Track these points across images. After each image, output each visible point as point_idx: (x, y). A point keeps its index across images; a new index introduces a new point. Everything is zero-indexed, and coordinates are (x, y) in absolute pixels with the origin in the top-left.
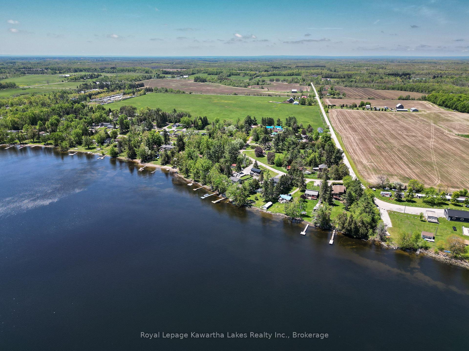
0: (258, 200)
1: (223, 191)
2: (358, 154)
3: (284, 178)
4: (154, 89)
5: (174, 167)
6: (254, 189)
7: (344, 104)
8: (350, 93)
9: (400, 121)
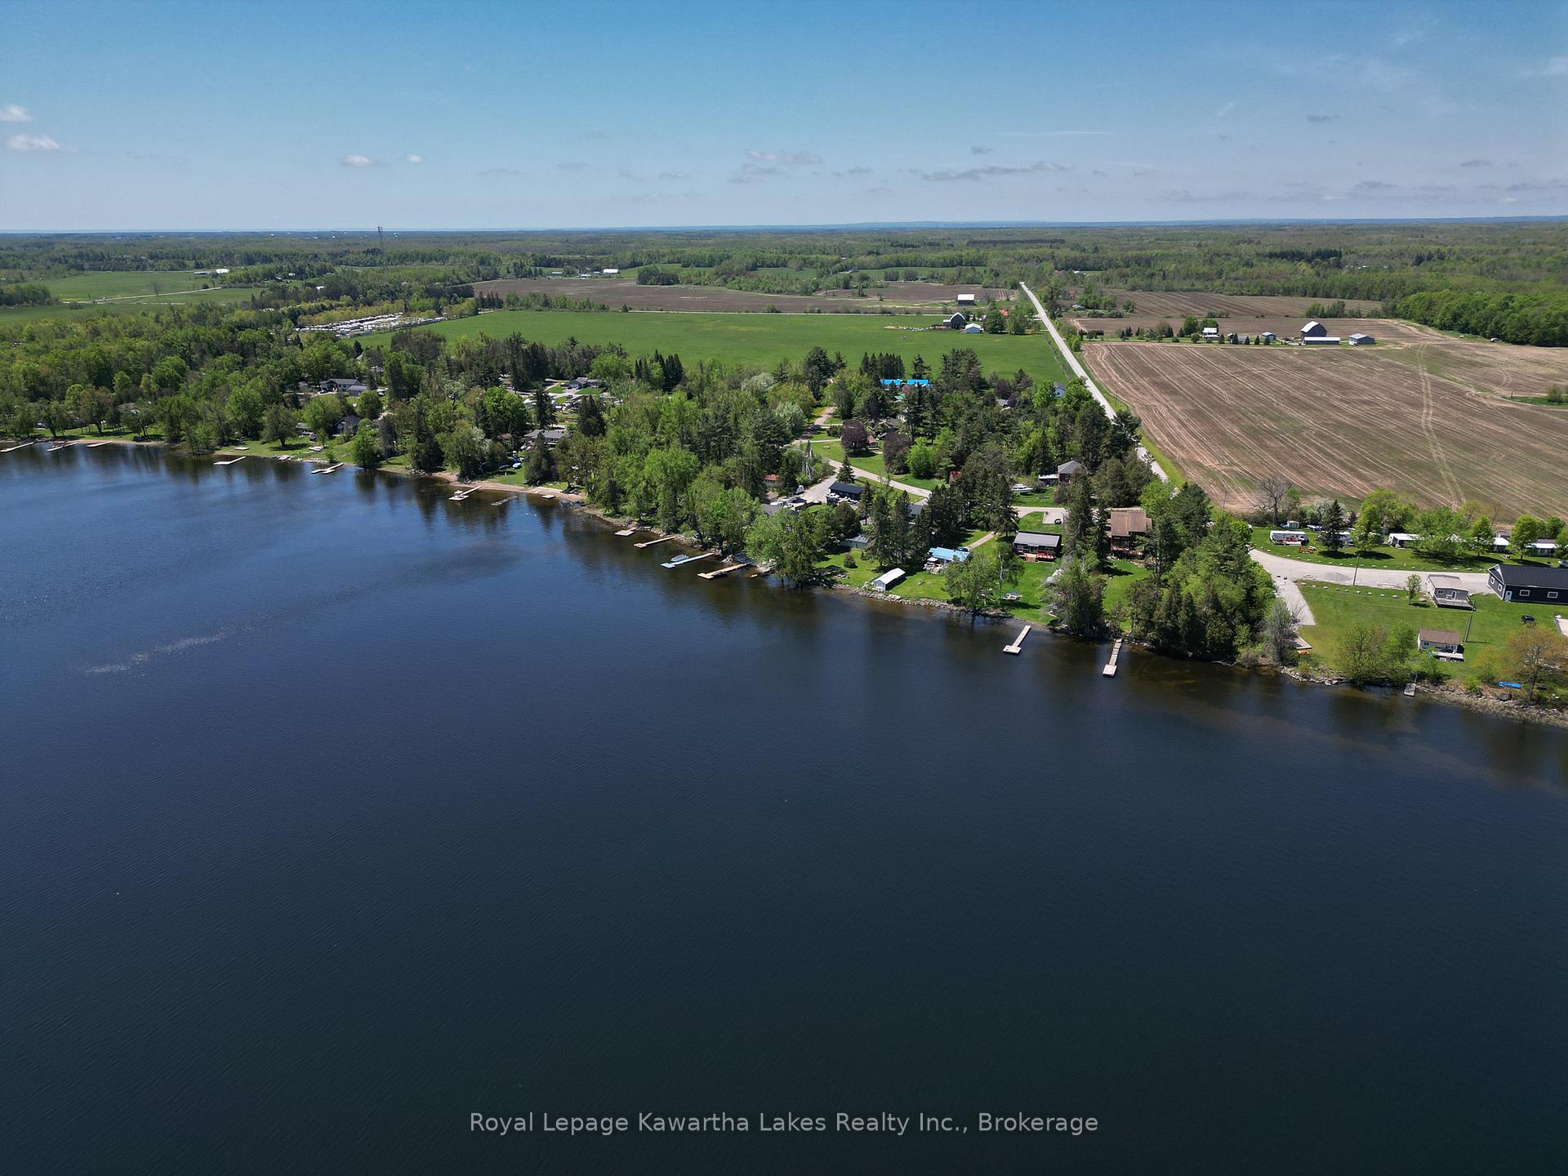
0: (857, 567)
1: (735, 548)
2: (1185, 446)
5: (570, 489)
6: (842, 535)
7: (1130, 330)
8: (1147, 304)
9: (1319, 369)
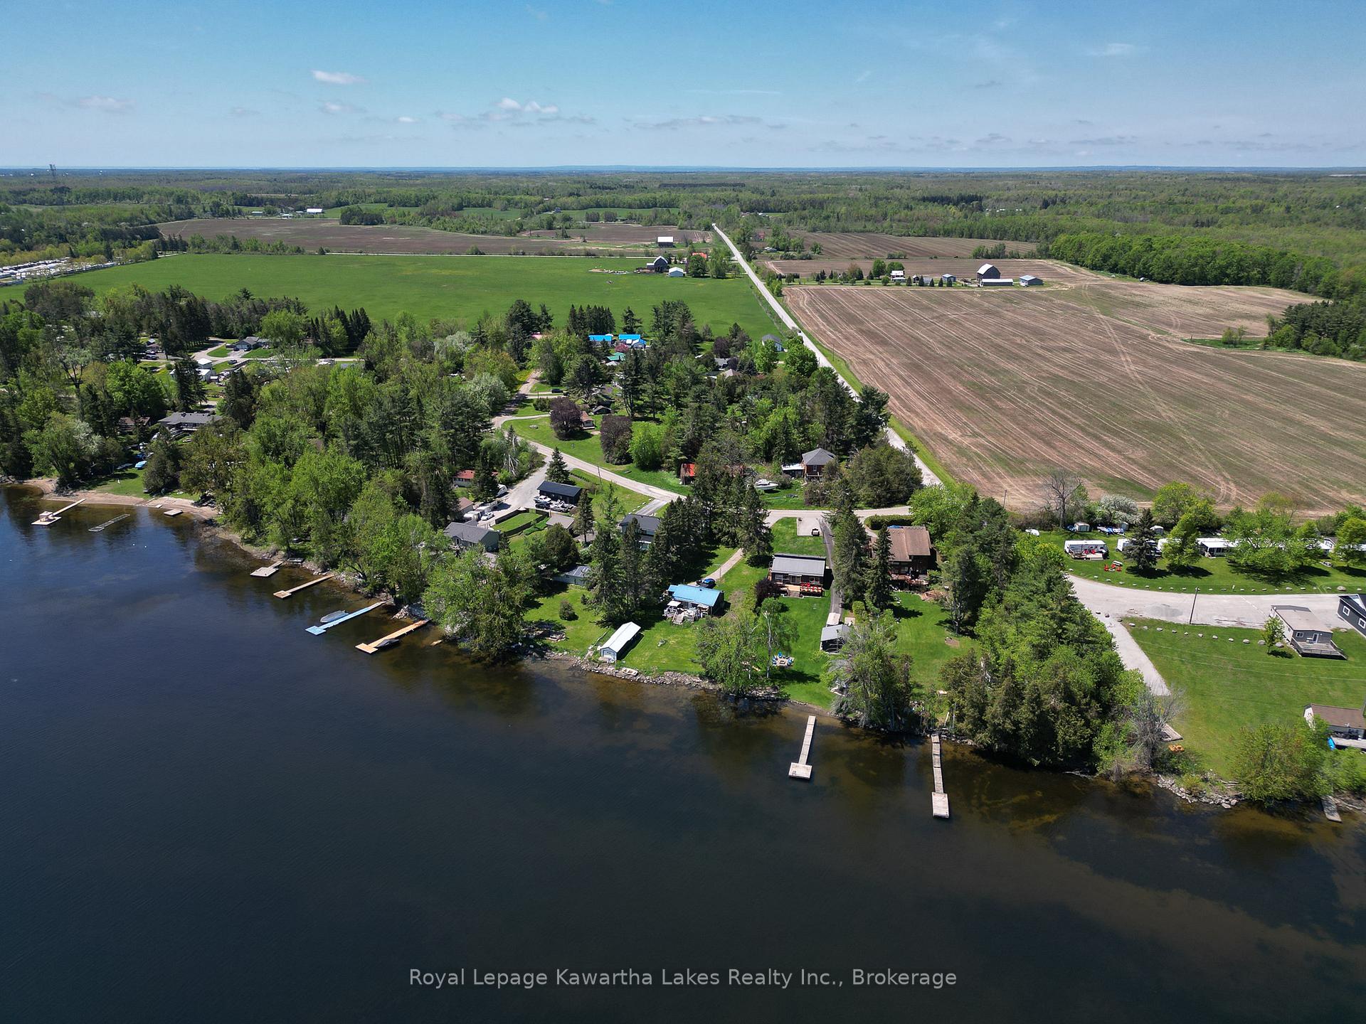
0: (577, 619)
1: (412, 593)
3: (680, 512)
4: (187, 239)
5: (205, 500)
6: (556, 570)
7: (824, 273)
8: (830, 246)
9: (1006, 312)
